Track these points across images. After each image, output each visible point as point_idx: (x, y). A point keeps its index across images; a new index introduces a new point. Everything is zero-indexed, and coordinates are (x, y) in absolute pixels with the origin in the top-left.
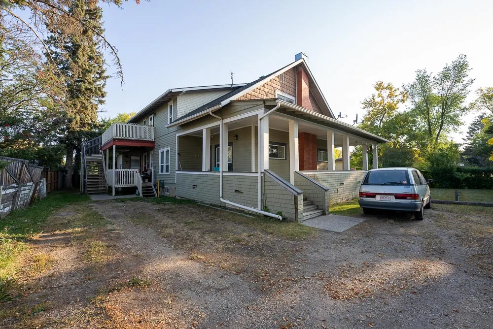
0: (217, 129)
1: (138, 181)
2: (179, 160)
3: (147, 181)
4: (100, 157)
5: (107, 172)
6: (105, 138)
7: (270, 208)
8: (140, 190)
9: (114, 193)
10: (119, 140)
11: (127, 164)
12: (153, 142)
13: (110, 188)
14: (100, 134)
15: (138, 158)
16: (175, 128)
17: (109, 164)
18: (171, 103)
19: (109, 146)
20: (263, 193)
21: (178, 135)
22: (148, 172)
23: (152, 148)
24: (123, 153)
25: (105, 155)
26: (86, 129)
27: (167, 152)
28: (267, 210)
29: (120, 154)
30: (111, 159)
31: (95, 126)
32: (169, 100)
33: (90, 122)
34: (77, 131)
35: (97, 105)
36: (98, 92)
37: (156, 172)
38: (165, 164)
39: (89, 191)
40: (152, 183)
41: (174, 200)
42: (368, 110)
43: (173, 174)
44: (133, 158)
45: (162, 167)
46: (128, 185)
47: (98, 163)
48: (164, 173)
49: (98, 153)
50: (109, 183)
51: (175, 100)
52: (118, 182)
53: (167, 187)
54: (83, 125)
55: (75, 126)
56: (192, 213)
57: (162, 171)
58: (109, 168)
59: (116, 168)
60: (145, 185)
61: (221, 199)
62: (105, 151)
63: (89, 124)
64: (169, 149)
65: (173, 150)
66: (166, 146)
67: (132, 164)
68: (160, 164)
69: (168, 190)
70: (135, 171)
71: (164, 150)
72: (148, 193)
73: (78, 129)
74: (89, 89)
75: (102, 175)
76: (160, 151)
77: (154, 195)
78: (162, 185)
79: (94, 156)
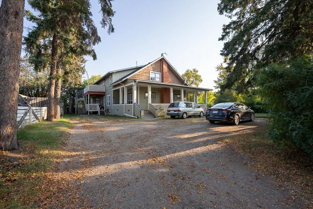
0: (123, 88)
1: (98, 109)
2: (113, 100)
3: (102, 109)
4: (83, 99)
5: (86, 105)
6: (85, 91)
7: (136, 115)
8: (99, 113)
9: (89, 114)
10: (90, 92)
11: (95, 102)
12: (105, 92)
13: (88, 112)
14: (83, 89)
15: (99, 99)
16: (112, 87)
17: (87, 103)
18: (110, 76)
19: (87, 94)
20: (134, 110)
21: (113, 90)
22: (103, 105)
23: (104, 95)
24: (93, 97)
25: (85, 98)
26: (77, 86)
27: (110, 96)
28: (135, 116)
29: (91, 97)
30: (87, 100)
31: (81, 85)
32: (110, 75)
33: (79, 83)
34: (74, 88)
35: (81, 75)
36: (82, 70)
37: (106, 105)
38: (109, 102)
39: (79, 113)
40: (104, 110)
41: (112, 116)
42: (220, 71)
43: (111, 105)
44: (97, 99)
45: (108, 103)
46: (94, 111)
47: (82, 102)
48: (109, 105)
49: (82, 97)
50: (87, 110)
51: (112, 75)
52: (91, 109)
53: (109, 111)
54: (76, 85)
55: (72, 85)
56: (120, 122)
57: (108, 105)
58: (87, 104)
59: (90, 103)
60: (101, 111)
61: (124, 114)
62: (85, 96)
63: (78, 84)
64: (110, 95)
65: (111, 95)
66: (109, 94)
67: (97, 102)
68: (107, 102)
69: (110, 112)
70: (97, 105)
71: (108, 96)
72: (102, 114)
73: (74, 87)
74: (78, 69)
75: (84, 107)
76: (107, 96)
77: (105, 115)
78: (108, 110)
79: (81, 99)
